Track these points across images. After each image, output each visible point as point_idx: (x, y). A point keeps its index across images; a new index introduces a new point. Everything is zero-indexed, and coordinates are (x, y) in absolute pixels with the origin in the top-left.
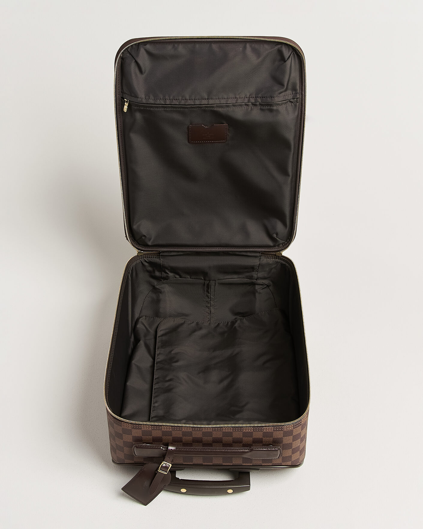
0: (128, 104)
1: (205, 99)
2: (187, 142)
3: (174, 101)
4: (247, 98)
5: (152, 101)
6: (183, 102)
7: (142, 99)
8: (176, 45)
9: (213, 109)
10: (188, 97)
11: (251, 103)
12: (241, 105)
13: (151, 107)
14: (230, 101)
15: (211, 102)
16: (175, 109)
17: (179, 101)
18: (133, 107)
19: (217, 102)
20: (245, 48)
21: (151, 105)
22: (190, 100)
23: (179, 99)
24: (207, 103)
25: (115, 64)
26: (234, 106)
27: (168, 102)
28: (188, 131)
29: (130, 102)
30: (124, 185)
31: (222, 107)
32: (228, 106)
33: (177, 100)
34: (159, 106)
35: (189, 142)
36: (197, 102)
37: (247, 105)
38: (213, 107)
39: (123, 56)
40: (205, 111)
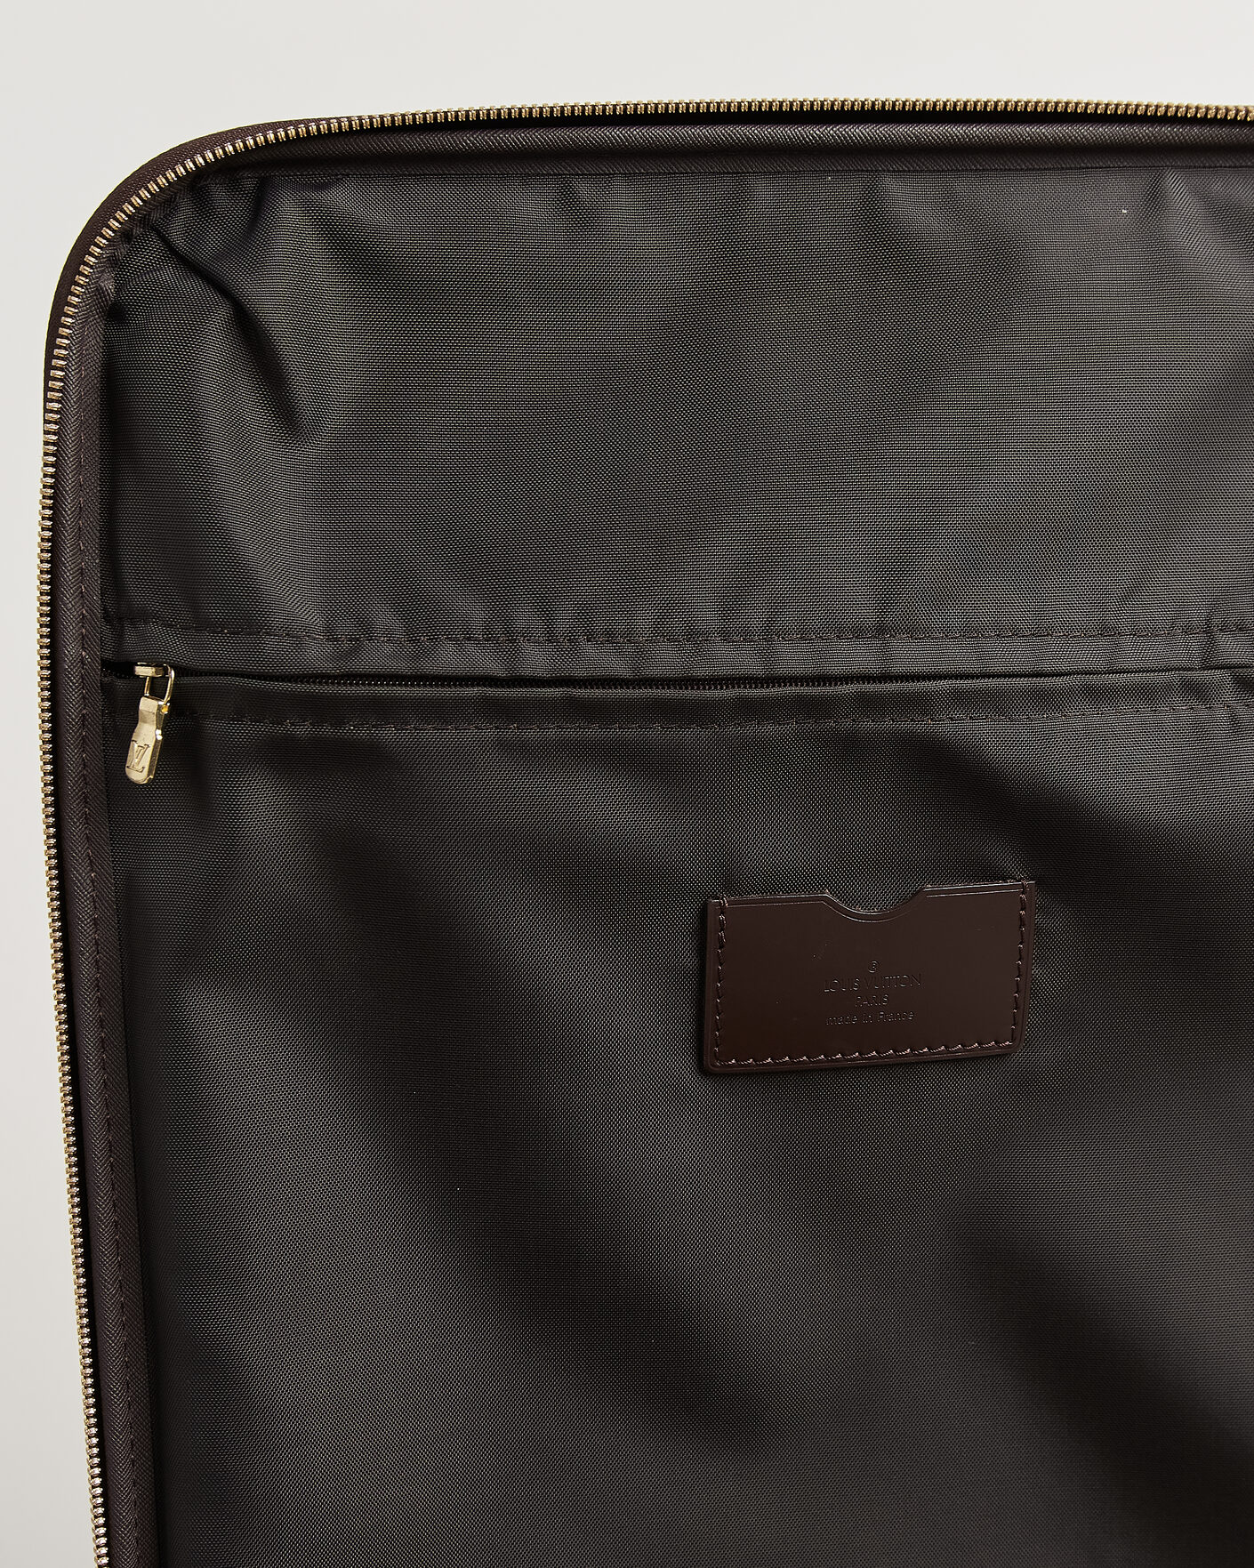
0: (164, 703)
1: (858, 633)
2: (682, 1066)
3: (589, 650)
4: (1188, 630)
5: (380, 656)
6: (666, 661)
7: (296, 636)
8: (584, 189)
9: (923, 726)
10: (708, 617)
11: (1226, 675)
12: (1146, 694)
13: (384, 710)
14: (1058, 655)
15: (907, 655)
16: (594, 732)
17: (629, 649)
18: (215, 727)
19: (960, 656)
20: (1155, 200)
21: (382, 690)
22: (726, 636)
23: (629, 636)
24: (874, 669)
25: (51, 345)
26: (1095, 694)
27: (536, 660)
28: (701, 950)
29: (186, 680)
30: (127, 1515)
31: (995, 703)
32: (1045, 700)
33: (610, 636)
34: (459, 703)
35: (703, 1070)
36: (793, 658)
37: (1196, 691)
38: (920, 705)
39: (118, 290)
40: (850, 748)
